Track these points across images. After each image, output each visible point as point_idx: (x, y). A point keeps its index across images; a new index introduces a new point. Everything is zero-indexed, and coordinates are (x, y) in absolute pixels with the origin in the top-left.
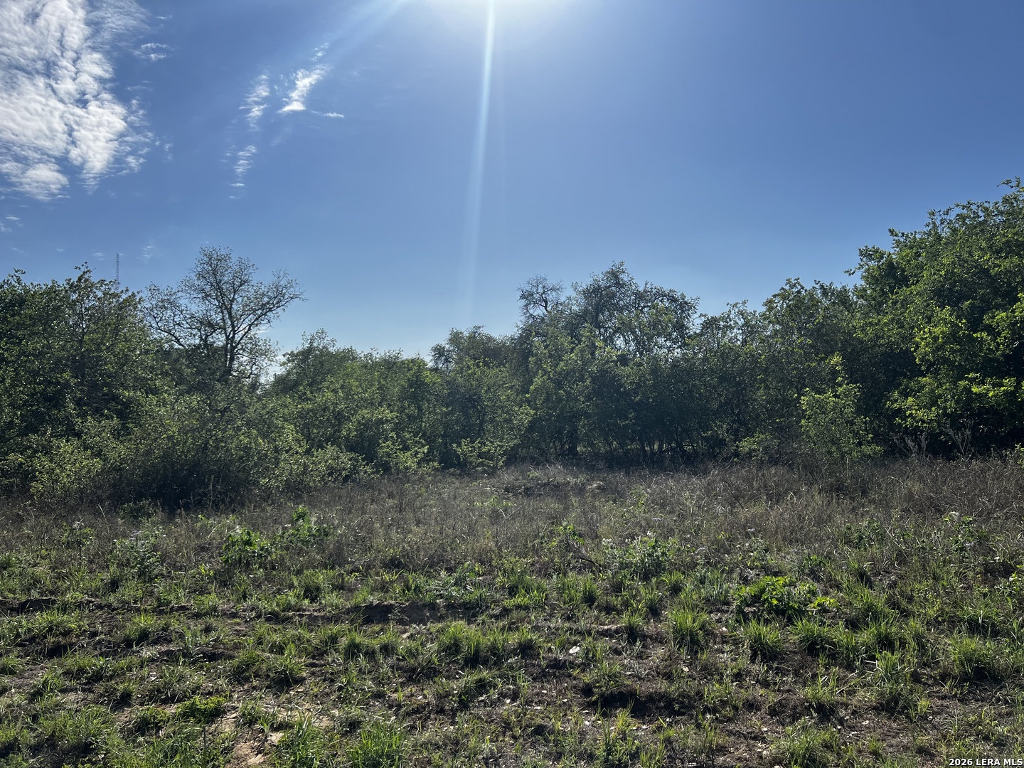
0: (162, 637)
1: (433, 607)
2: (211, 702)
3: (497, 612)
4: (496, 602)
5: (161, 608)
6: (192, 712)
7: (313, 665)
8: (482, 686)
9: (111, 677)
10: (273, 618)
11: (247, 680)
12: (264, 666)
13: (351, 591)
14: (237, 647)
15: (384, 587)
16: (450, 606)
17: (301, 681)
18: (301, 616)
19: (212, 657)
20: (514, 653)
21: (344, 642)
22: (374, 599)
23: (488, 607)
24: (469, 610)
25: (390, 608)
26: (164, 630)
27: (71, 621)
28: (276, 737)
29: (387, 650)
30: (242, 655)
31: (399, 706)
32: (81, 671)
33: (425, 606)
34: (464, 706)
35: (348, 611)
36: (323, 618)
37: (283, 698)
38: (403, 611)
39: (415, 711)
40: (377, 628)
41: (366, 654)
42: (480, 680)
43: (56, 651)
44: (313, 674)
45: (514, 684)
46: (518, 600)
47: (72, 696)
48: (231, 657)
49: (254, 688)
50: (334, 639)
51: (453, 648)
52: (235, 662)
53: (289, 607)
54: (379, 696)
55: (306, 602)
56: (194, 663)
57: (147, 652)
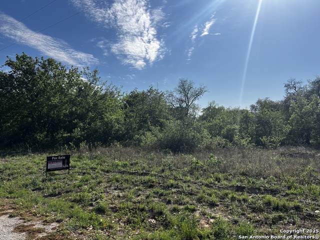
0: (177, 187)
1: (259, 189)
2: (192, 207)
3: (284, 194)
4: (284, 191)
5: (175, 179)
6: (187, 209)
7: (221, 201)
8: (281, 218)
9: (165, 196)
10: (207, 185)
11: (202, 202)
12: (206, 199)
13: (230, 181)
14: (198, 192)
15: (241, 181)
16: (265, 190)
17: (218, 205)
18: (216, 186)
19: (191, 194)
20: (292, 208)
21: (230, 196)
22: (239, 184)
23: (280, 192)
24: (274, 192)
25: (244, 188)
26: (177, 184)
27: (153, 179)
28: (212, 220)
29: (245, 200)
30: (199, 195)
31: (251, 219)
32: (158, 193)
33: (256, 188)
34: (274, 223)
35: (230, 187)
36: (222, 188)
37: (212, 210)
38: (248, 189)
39: (256, 222)
40: (241, 193)
41: (238, 201)
42: (280, 216)
43: (151, 187)
44: (221, 204)
45: (293, 219)
46: (292, 191)
47: (156, 199)
48: (196, 195)
49: (204, 205)
50: (227, 195)
51: (268, 204)
52: (198, 197)
53: (211, 183)
54: (243, 214)
55: (217, 182)
56: (186, 195)
57: (174, 190)
